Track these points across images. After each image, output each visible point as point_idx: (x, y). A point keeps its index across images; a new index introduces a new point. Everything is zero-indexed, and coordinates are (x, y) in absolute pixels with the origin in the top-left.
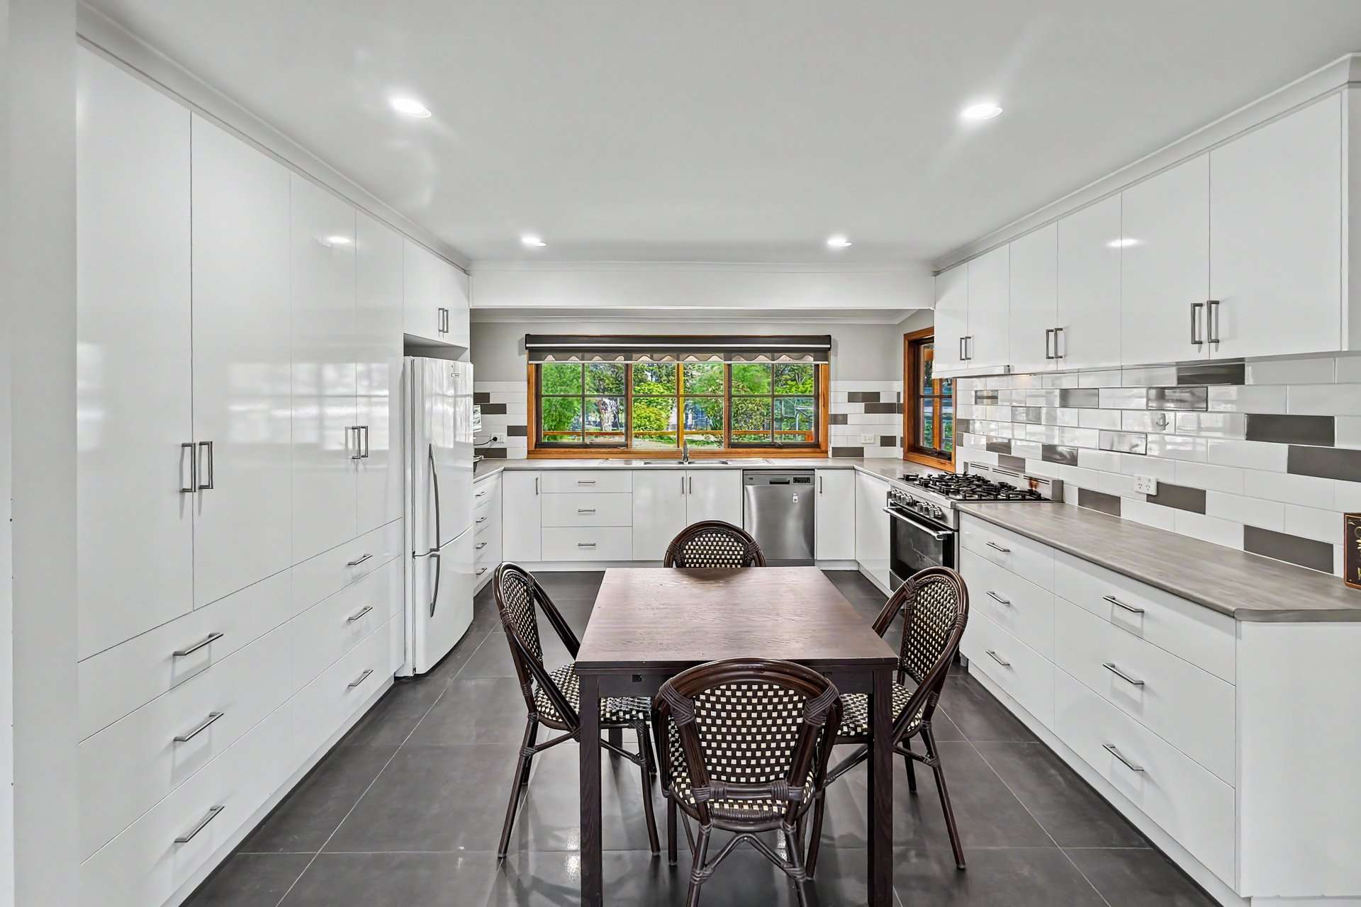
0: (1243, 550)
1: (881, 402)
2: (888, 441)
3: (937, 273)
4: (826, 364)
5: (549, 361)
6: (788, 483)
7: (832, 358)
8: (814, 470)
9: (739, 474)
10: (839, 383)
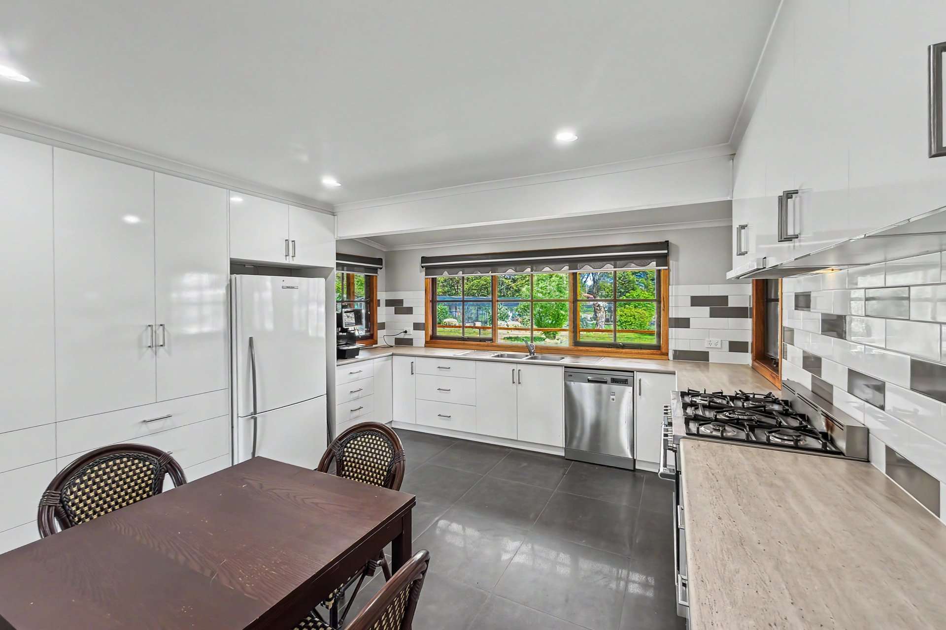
1: (729, 306)
4: (666, 269)
6: (605, 382)
7: (674, 263)
8: (633, 372)
9: (561, 371)
10: (680, 287)
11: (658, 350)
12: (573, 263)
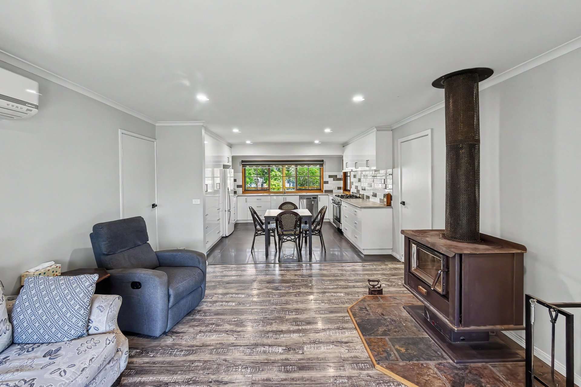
0: (379, 203)
1: (338, 178)
2: (339, 188)
3: (344, 147)
5: (247, 168)
6: (311, 199)
7: (324, 166)
8: (318, 196)
9: (298, 196)
10: (326, 172)
11: (320, 190)
12: (296, 165)
